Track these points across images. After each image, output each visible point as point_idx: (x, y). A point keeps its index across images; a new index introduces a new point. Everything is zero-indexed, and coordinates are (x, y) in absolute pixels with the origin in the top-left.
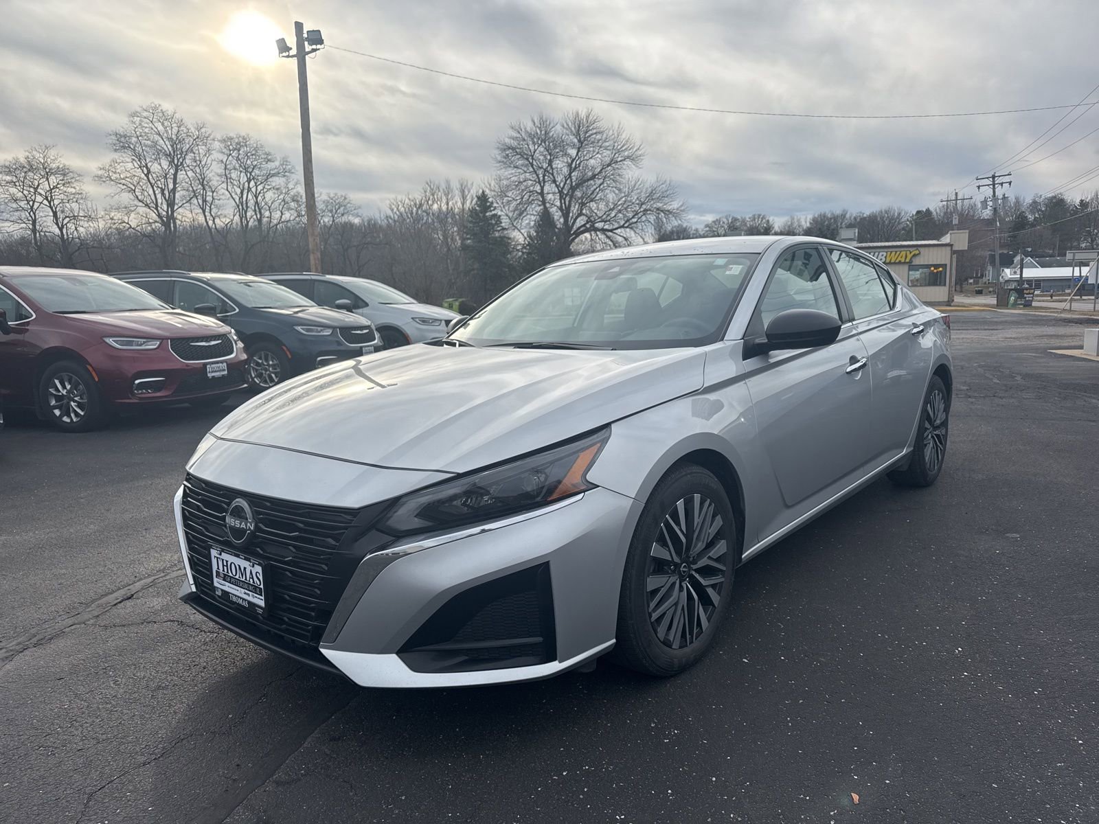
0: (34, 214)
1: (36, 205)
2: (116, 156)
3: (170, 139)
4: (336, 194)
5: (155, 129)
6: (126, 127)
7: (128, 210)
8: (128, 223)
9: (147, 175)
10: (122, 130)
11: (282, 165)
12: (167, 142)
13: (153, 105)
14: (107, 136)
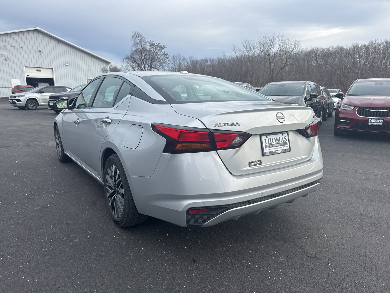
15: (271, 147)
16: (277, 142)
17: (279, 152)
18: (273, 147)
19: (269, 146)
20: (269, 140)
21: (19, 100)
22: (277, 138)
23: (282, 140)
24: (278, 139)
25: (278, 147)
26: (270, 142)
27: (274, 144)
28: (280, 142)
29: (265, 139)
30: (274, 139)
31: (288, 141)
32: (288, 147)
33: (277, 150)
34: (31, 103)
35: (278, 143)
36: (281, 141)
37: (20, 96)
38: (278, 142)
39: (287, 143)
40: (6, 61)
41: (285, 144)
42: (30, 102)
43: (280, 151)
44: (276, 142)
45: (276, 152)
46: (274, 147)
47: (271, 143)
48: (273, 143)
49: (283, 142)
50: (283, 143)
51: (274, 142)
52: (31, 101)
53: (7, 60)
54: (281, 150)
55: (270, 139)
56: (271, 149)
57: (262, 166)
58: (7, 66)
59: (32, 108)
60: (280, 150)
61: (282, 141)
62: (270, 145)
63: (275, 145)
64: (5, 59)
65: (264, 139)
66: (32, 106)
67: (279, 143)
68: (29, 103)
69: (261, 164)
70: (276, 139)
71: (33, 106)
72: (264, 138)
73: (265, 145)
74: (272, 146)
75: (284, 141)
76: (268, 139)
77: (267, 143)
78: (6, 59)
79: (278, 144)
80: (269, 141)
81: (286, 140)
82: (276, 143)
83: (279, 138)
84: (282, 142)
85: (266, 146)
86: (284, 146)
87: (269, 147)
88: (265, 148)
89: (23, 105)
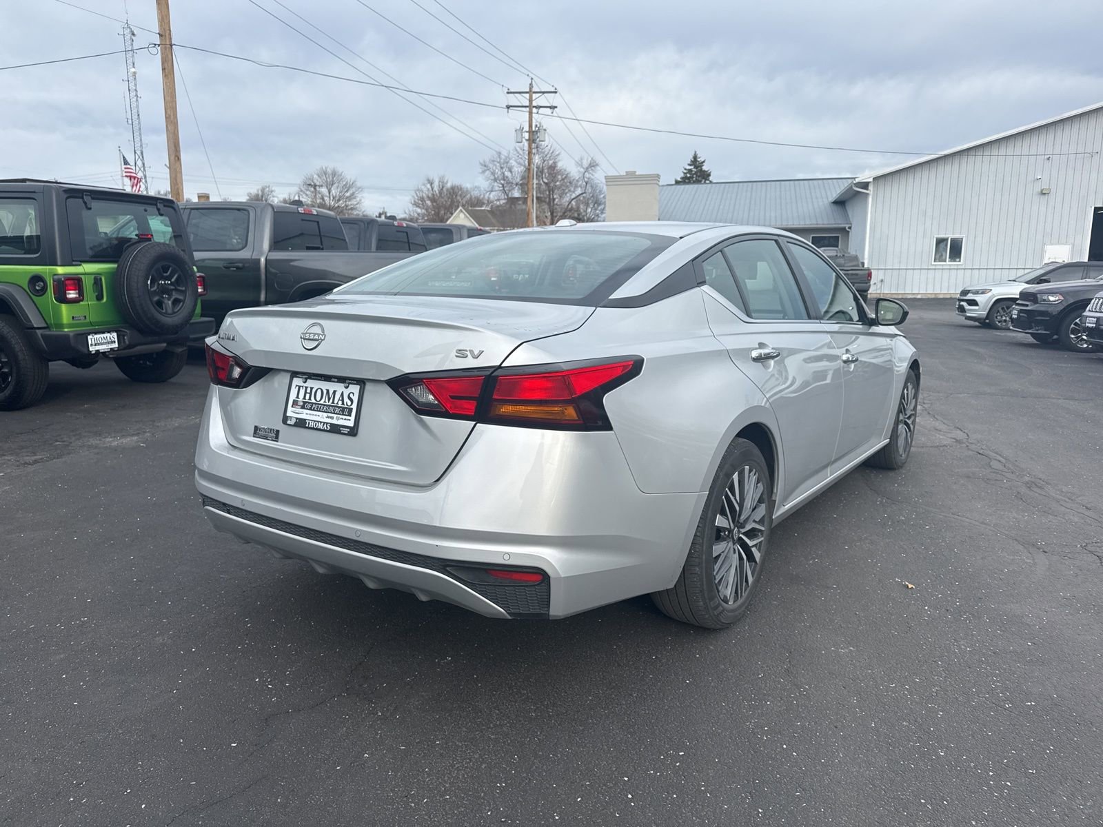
15: (307, 409)
16: (325, 402)
17: (320, 426)
18: (310, 409)
19: (302, 404)
20: (309, 391)
21: (974, 300)
22: (328, 391)
23: (339, 400)
24: (331, 393)
25: (324, 413)
26: (308, 396)
27: (315, 404)
28: (333, 402)
29: (299, 387)
30: (319, 391)
31: (354, 407)
32: (351, 424)
33: (318, 422)
34: (1005, 311)
35: (327, 403)
36: (336, 402)
37: (980, 292)
38: (327, 401)
39: (351, 410)
40: (1042, 196)
41: (346, 411)
42: (1003, 309)
43: (323, 425)
44: (323, 400)
45: (312, 425)
46: (314, 410)
47: (310, 399)
48: (313, 401)
49: (340, 405)
50: (339, 407)
51: (318, 399)
52: (1004, 304)
53: (1045, 194)
54: (327, 423)
55: (312, 388)
56: (306, 415)
57: (278, 445)
58: (1043, 209)
59: (1004, 324)
60: (324, 423)
61: (340, 403)
62: (304, 403)
63: (319, 408)
64: (1042, 191)
65: (296, 386)
66: (1004, 318)
67: (330, 406)
68: (998, 311)
69: (277, 441)
70: (325, 392)
71: (1008, 319)
72: (297, 381)
73: (294, 400)
74: (309, 406)
75: (343, 404)
76: (306, 388)
77: (301, 396)
78: (1044, 192)
79: (327, 405)
80: (306, 393)
81: (349, 403)
82: (322, 402)
83: (335, 392)
84: (337, 404)
85: (295, 403)
86: (341, 416)
87: (303, 407)
88: (292, 407)
89: (981, 316)
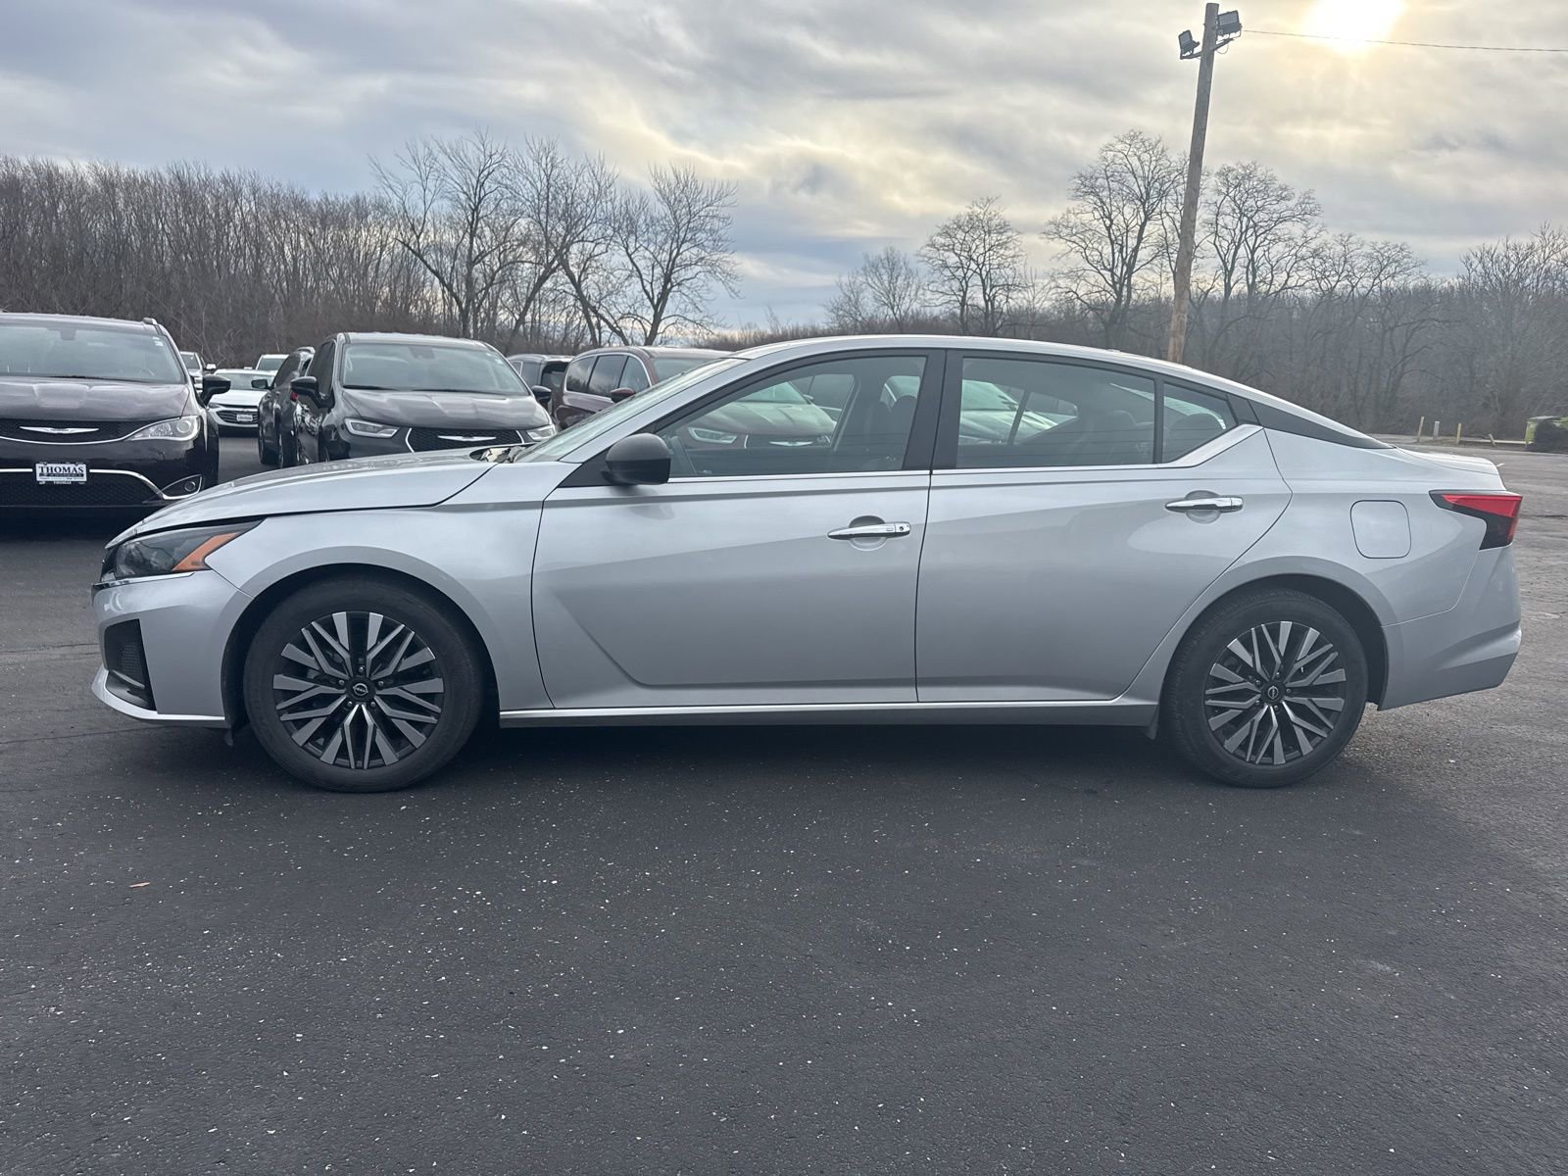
0: (966, 282)
1: (970, 273)
2: (1074, 204)
3: (1144, 178)
4: (1386, 244)
5: (1129, 166)
6: (1095, 165)
7: (1075, 275)
8: (1075, 293)
9: (1108, 228)
10: (1090, 170)
11: (1301, 204)
12: (1140, 182)
13: (1132, 133)
14: (1070, 180)
